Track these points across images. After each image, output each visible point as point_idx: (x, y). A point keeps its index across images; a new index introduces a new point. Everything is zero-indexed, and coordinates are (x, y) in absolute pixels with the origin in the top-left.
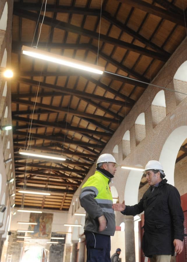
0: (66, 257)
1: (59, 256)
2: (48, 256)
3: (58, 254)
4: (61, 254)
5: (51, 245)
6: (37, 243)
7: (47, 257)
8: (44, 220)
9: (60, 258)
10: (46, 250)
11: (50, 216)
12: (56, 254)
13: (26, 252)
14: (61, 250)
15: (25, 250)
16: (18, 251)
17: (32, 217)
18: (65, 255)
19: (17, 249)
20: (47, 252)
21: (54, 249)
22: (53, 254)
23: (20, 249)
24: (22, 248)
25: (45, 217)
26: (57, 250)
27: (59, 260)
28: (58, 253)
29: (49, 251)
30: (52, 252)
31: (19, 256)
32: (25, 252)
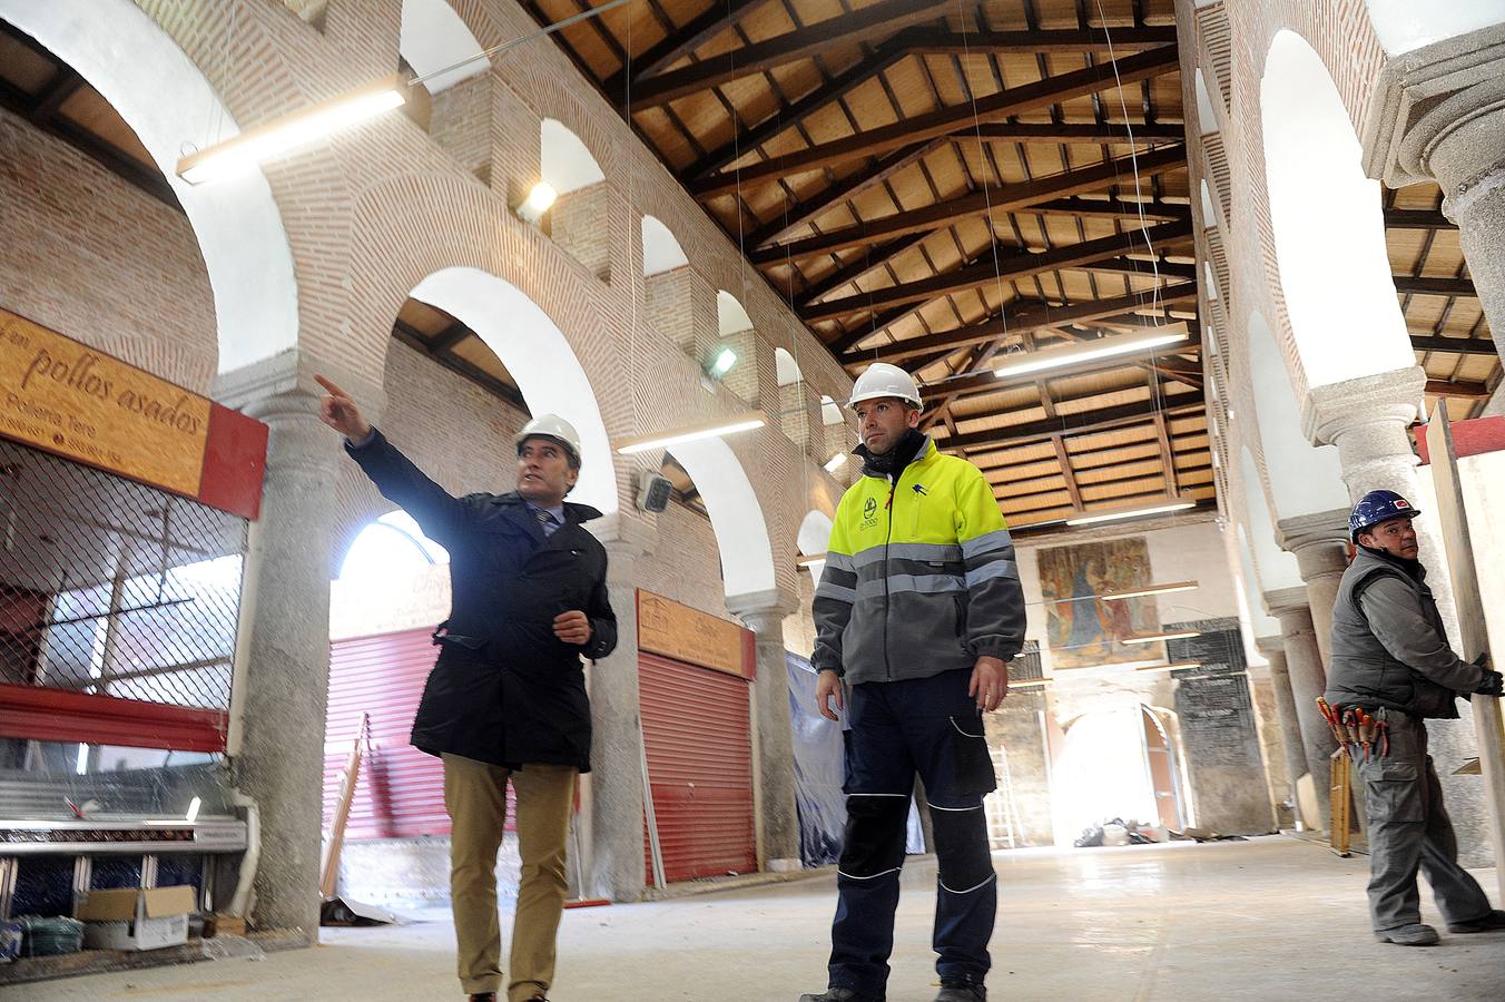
0: (1266, 732)
1: (1234, 730)
2: (1178, 737)
3: (1225, 724)
4: (1243, 722)
5: (1176, 683)
6: (1105, 684)
7: (1174, 743)
9: (1242, 739)
10: (1161, 710)
11: (1132, 553)
12: (1213, 723)
13: (1071, 730)
14: (1235, 703)
15: (1061, 720)
16: (1029, 727)
17: (1050, 576)
18: (1260, 722)
19: (1024, 721)
20: (1167, 722)
21: (1194, 700)
22: (1198, 726)
23: (1036, 719)
24: (1041, 714)
25: (1108, 562)
26: (1213, 706)
27: (1238, 749)
28: (1224, 717)
29: (1174, 716)
30: (1190, 718)
31: (1042, 753)
32: (1065, 729)
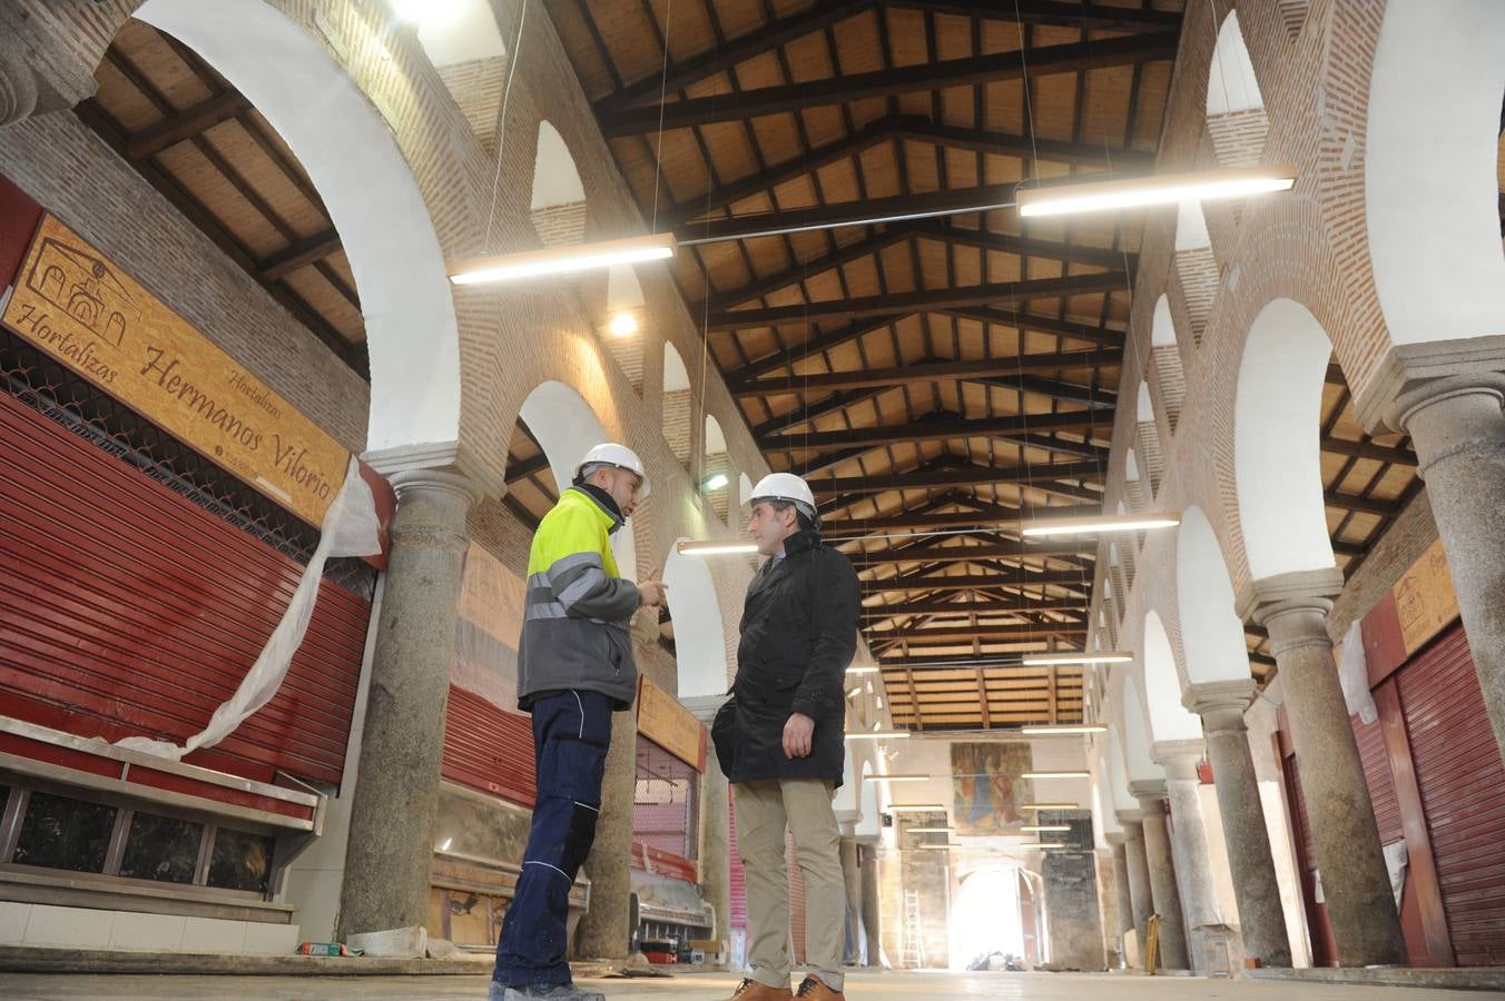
0: (1104, 897)
1: (1082, 893)
2: (1042, 895)
3: (1076, 888)
4: (1089, 888)
5: (1044, 854)
6: (993, 850)
7: (1038, 898)
8: (1002, 769)
9: (1087, 901)
10: (1032, 873)
11: (1020, 753)
12: (1067, 887)
13: (965, 882)
14: (1084, 874)
15: (959, 874)
16: (935, 878)
17: (959, 764)
18: (1100, 889)
19: (932, 873)
20: (1034, 882)
21: (1056, 868)
22: (1057, 888)
23: (941, 872)
24: (946, 868)
25: (1002, 758)
26: (1068, 874)
27: (1084, 907)
28: (1075, 883)
29: (1040, 879)
30: (1051, 881)
31: (943, 897)
32: (961, 881)
